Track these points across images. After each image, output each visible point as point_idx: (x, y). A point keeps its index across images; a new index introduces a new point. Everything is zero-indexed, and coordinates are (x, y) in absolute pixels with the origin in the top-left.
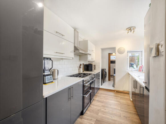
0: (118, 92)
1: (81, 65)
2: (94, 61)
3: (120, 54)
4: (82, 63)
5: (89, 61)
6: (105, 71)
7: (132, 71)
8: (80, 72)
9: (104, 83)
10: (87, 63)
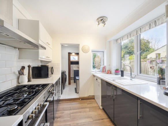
0: (83, 99)
1: (23, 68)
2: (51, 62)
3: (85, 53)
4: (26, 65)
5: (41, 61)
6: (65, 74)
7: (96, 72)
8: (22, 82)
9: (64, 89)
10: (38, 64)
